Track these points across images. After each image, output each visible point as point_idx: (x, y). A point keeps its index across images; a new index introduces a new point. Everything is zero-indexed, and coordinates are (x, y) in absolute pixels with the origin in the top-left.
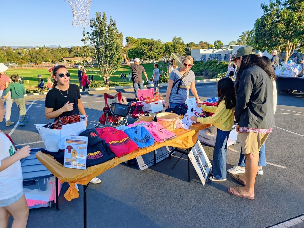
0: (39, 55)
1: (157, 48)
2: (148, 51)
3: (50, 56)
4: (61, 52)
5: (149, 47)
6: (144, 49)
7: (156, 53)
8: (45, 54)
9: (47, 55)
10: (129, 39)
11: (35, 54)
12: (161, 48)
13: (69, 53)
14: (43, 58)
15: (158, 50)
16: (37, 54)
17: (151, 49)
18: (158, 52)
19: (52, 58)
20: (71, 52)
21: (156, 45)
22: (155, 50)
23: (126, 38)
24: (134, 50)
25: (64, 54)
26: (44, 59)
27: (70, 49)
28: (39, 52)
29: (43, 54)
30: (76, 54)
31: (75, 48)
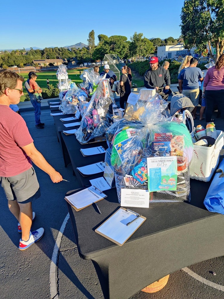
0: (11, 58)
1: (119, 48)
2: (110, 50)
3: (21, 60)
4: (33, 54)
5: (111, 46)
6: (106, 49)
7: (119, 52)
8: (17, 58)
9: (18, 58)
10: (101, 37)
11: (6, 58)
12: (124, 47)
13: (41, 55)
14: (14, 61)
15: (120, 50)
16: (9, 57)
17: (113, 49)
18: (121, 51)
19: (23, 61)
20: (43, 54)
21: (119, 43)
22: (117, 49)
23: (98, 36)
24: (98, 50)
25: (36, 56)
26: (16, 62)
27: (42, 51)
28: (10, 56)
29: (14, 58)
30: (47, 56)
31: (47, 49)
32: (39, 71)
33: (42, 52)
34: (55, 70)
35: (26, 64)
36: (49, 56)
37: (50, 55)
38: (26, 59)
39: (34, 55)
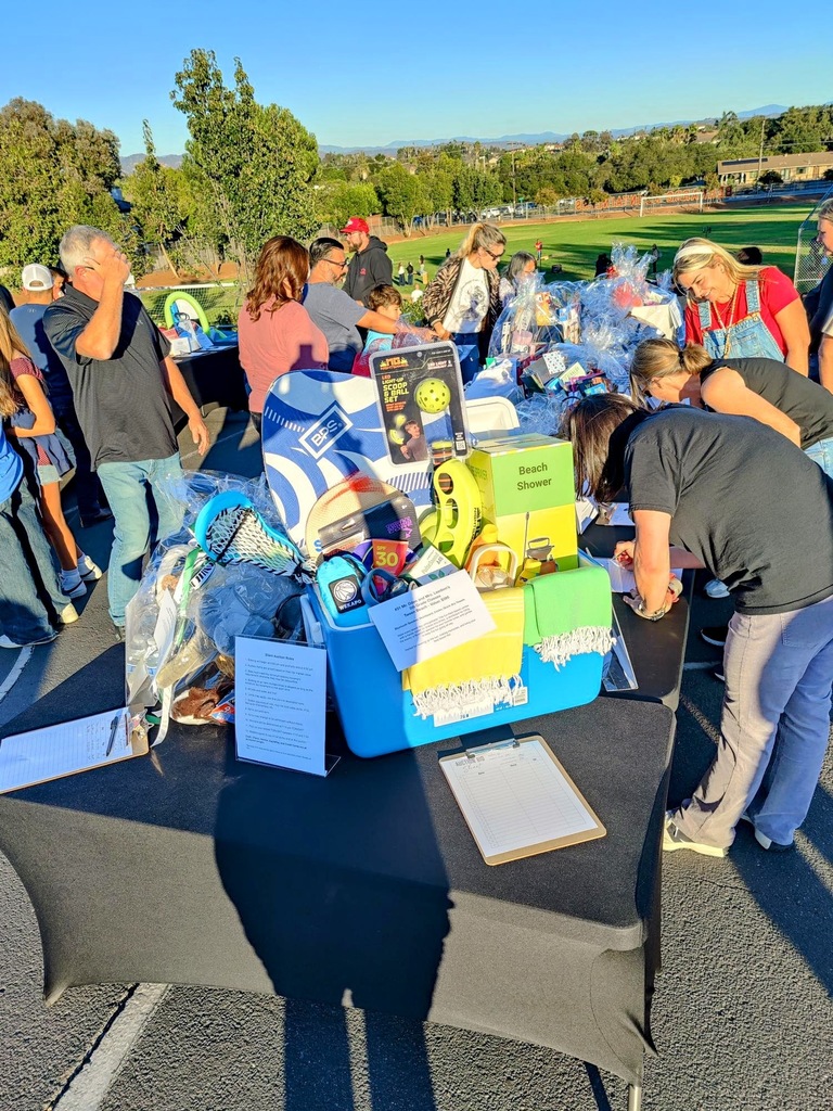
0: (642, 160)
3: (677, 162)
4: (731, 138)
11: (628, 159)
13: (765, 137)
14: (651, 171)
16: (636, 157)
19: (685, 168)
20: (774, 134)
25: (740, 146)
26: (656, 174)
27: (774, 121)
28: (643, 149)
29: (655, 158)
30: (784, 142)
31: (796, 114)
32: (717, 206)
33: (774, 127)
34: (782, 200)
35: (693, 178)
36: (791, 142)
37: (796, 138)
38: (696, 160)
39: (735, 139)
